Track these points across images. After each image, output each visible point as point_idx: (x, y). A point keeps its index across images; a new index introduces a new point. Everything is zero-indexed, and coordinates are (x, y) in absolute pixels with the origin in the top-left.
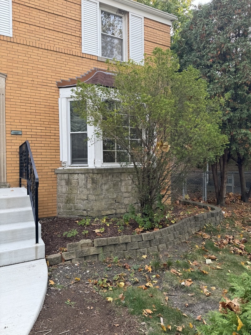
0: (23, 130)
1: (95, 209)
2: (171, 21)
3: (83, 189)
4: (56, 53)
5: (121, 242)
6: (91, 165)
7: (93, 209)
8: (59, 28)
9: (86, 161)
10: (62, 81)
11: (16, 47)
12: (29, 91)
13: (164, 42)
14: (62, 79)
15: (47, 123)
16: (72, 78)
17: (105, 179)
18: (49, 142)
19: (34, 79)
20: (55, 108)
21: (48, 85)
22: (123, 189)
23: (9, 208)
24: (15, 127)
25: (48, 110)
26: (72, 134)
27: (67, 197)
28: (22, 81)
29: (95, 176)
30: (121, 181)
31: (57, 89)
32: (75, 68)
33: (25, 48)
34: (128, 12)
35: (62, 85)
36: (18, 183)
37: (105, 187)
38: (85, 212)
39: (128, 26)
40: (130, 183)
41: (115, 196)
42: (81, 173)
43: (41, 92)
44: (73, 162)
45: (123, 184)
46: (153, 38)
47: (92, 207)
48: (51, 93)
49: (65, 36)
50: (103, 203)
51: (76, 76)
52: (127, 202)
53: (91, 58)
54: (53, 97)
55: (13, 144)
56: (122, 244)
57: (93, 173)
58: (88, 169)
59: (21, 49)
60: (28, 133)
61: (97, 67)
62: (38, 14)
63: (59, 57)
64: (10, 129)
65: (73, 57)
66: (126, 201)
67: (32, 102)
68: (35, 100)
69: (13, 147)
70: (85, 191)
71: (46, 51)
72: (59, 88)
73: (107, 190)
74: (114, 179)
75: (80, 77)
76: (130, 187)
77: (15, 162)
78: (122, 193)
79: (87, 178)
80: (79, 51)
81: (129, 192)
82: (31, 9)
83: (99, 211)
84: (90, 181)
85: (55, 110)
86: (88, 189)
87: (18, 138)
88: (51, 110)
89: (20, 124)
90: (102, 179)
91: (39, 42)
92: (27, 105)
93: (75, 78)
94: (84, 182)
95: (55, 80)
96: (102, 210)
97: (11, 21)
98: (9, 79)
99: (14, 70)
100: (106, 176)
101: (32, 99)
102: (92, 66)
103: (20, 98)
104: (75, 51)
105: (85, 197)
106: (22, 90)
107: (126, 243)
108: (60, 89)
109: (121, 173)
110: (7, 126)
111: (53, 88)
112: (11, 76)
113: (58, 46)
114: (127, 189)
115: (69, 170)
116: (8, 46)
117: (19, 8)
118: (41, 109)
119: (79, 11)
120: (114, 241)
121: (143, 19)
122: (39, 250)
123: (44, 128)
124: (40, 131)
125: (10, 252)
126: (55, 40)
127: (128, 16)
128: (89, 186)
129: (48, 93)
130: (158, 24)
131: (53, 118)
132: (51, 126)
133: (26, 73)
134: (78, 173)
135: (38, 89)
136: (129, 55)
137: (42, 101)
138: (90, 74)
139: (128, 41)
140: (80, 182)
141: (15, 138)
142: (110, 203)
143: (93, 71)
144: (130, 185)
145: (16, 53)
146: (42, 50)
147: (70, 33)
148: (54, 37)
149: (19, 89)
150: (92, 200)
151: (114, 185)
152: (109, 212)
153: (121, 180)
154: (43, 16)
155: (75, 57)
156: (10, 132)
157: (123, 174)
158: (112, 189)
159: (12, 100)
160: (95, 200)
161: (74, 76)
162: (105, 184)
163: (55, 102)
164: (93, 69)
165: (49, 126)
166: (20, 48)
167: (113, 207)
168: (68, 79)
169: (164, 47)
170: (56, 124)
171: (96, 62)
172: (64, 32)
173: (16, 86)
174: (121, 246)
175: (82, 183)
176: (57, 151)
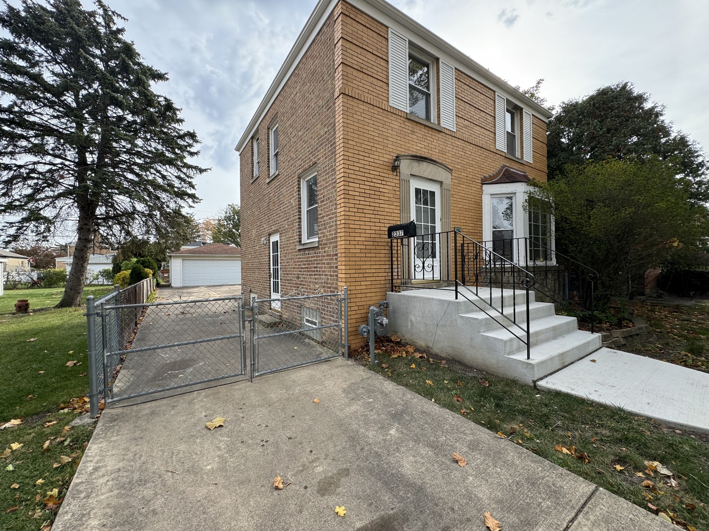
0: (462, 227)
2: (548, 118)
8: (482, 123)
10: (484, 177)
11: (457, 142)
12: (465, 187)
14: (483, 174)
15: (475, 220)
16: (489, 174)
19: (468, 175)
21: (476, 180)
24: (456, 223)
25: (476, 206)
26: (493, 231)
28: (461, 176)
31: (480, 185)
32: (492, 164)
33: (463, 144)
34: (522, 109)
35: (486, 181)
39: (521, 122)
43: (472, 188)
46: (537, 136)
48: (478, 190)
49: (486, 132)
53: (501, 154)
54: (478, 193)
58: (518, 267)
59: (461, 144)
60: (464, 230)
61: (504, 163)
62: (470, 109)
63: (483, 152)
64: (453, 226)
65: (491, 153)
67: (467, 199)
68: (469, 196)
71: (475, 147)
72: (483, 184)
75: (495, 173)
80: (495, 147)
82: (466, 104)
85: (480, 206)
89: (459, 221)
91: (471, 138)
92: (464, 201)
93: (492, 175)
95: (479, 176)
97: (455, 116)
98: (453, 174)
99: (455, 166)
101: (466, 196)
102: (502, 162)
103: (460, 194)
104: (492, 147)
106: (461, 185)
108: (484, 186)
110: (452, 223)
112: (455, 172)
113: (481, 142)
116: (453, 141)
117: (459, 103)
118: (472, 205)
119: (494, 107)
121: (531, 116)
123: (474, 225)
124: (471, 228)
126: (480, 136)
127: (522, 113)
129: (476, 189)
130: (539, 120)
131: (479, 215)
132: (478, 223)
133: (463, 168)
135: (471, 185)
136: (522, 151)
137: (472, 197)
138: (500, 170)
139: (521, 137)
143: (503, 167)
145: (457, 148)
146: (472, 146)
147: (488, 129)
148: (480, 133)
149: (458, 185)
154: (472, 111)
155: (493, 154)
156: (453, 229)
159: (455, 196)
161: (492, 172)
163: (480, 198)
164: (502, 165)
165: (476, 223)
168: (487, 175)
169: (542, 144)
170: (480, 220)
171: (503, 158)
172: (485, 127)
173: (457, 182)
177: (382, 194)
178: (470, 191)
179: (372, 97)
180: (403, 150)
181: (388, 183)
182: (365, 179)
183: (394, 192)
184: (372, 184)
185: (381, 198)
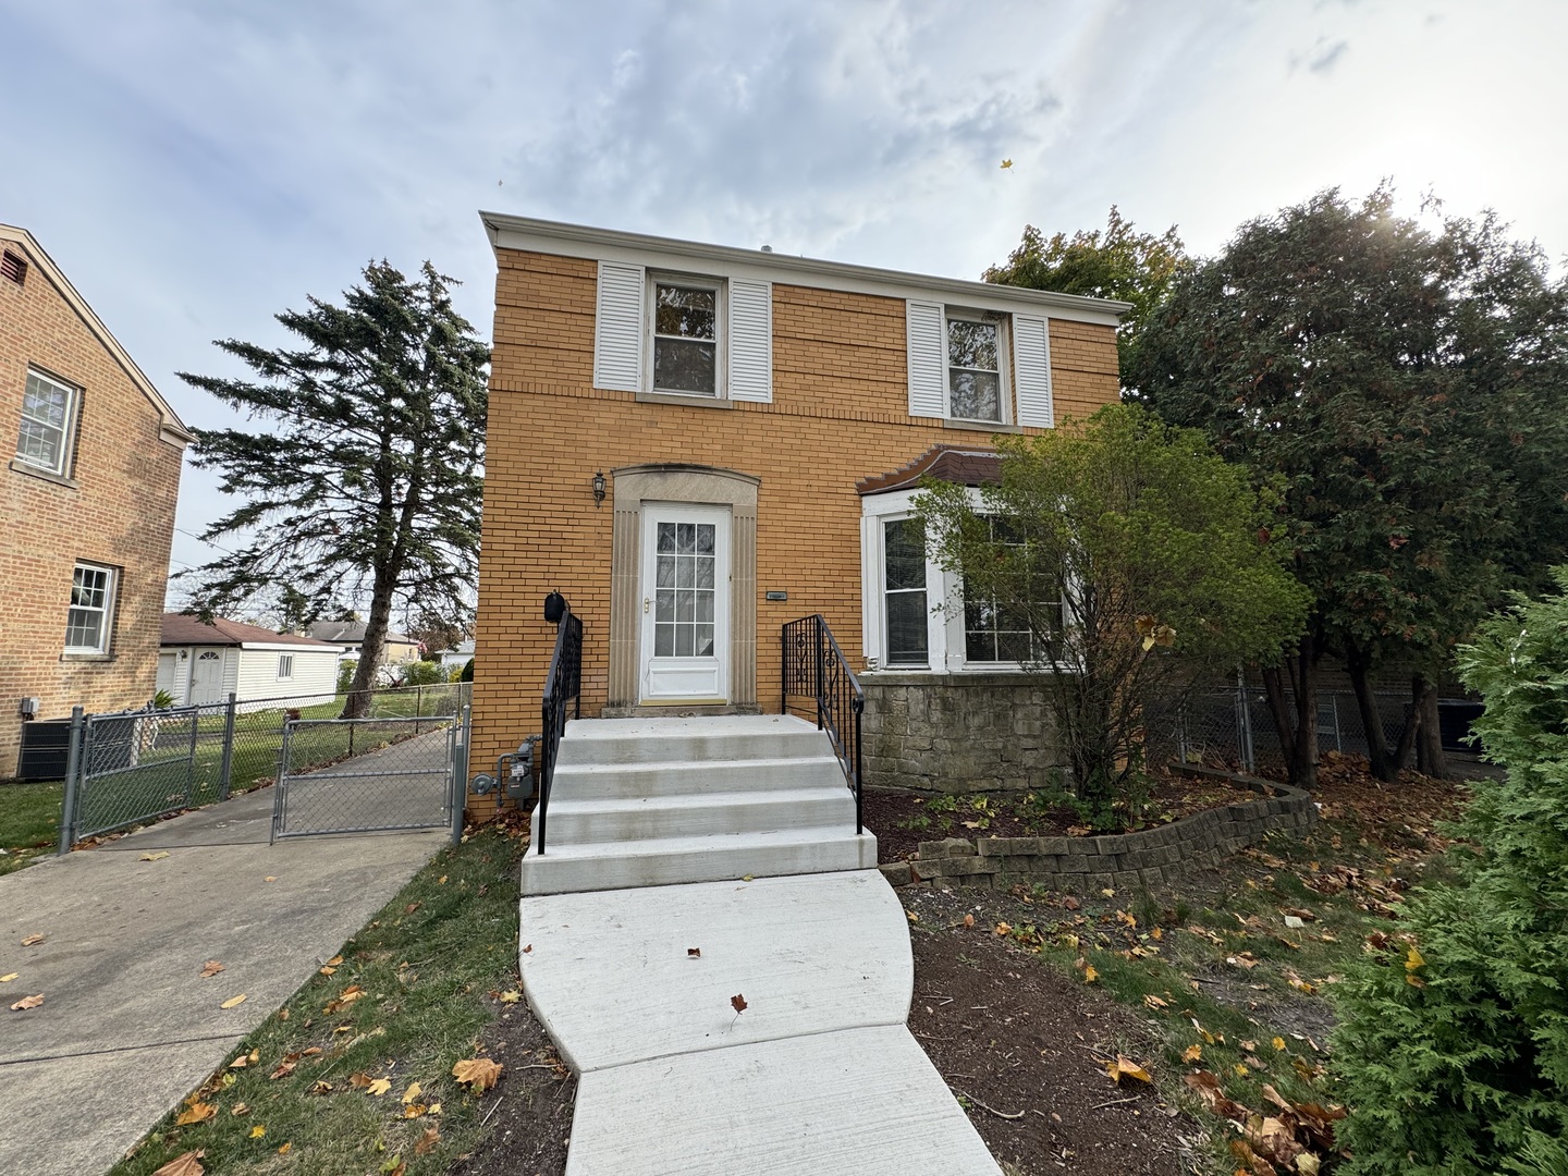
0: (789, 590)
1: (952, 773)
2: (1118, 315)
3: (921, 724)
4: (854, 423)
5: (1045, 851)
6: (937, 665)
7: (946, 775)
8: (862, 371)
9: (924, 658)
10: (868, 479)
11: (778, 421)
12: (802, 507)
13: (1102, 365)
14: (868, 475)
15: (837, 573)
16: (887, 471)
17: (974, 700)
18: (841, 615)
19: (812, 483)
20: (853, 538)
21: (840, 491)
22: (1020, 729)
23: (786, 756)
24: (774, 583)
25: (839, 544)
26: (888, 596)
27: (881, 741)
28: (790, 488)
29: (949, 694)
30: (1014, 706)
31: (857, 498)
32: (895, 449)
33: (796, 422)
34: (1010, 315)
35: (869, 488)
36: (778, 705)
37: (975, 722)
38: (926, 780)
39: (1011, 343)
40: (1038, 715)
41: (1000, 745)
42: (915, 686)
43: (826, 508)
44: (892, 658)
45: (1019, 715)
46: (1072, 362)
47: (943, 768)
48: (845, 509)
49: (873, 387)
50: (971, 761)
51: (897, 466)
52: (1031, 763)
53: (928, 424)
54: (848, 515)
55: (770, 621)
56: (1047, 856)
57: (946, 687)
58: (931, 677)
59: (789, 424)
60: (798, 596)
61: (941, 442)
62: (821, 350)
63: (862, 430)
64: (764, 590)
65: (890, 426)
66: (1029, 759)
67: (807, 530)
68: (813, 525)
69: (770, 627)
70: (926, 730)
71: (836, 422)
72: (862, 495)
73: (980, 728)
74: (995, 702)
75: (906, 468)
76: (1038, 723)
77: (773, 659)
78: (1018, 737)
79: (929, 697)
80: (903, 413)
81: (1035, 737)
82: (805, 342)
83: (961, 780)
84: (936, 704)
85: (852, 543)
86: (933, 725)
87: (779, 608)
88: (844, 544)
89: (783, 577)
90: (967, 700)
91: (822, 406)
92: (798, 536)
93: (896, 472)
94: (921, 706)
95: (853, 480)
96: (969, 779)
97: (770, 373)
98: (764, 486)
99: (773, 469)
100: (977, 695)
101: (807, 525)
102: (933, 441)
103: (785, 523)
104: (895, 414)
105: (926, 744)
106: (789, 506)
107: (1058, 857)
108: (864, 499)
109: (1013, 688)
110: (760, 583)
111: (848, 497)
112: (768, 480)
113: (859, 409)
114: (1029, 729)
115: (885, 677)
116: (763, 422)
117: (784, 346)
118: (825, 543)
119: (902, 331)
120: (1028, 847)
121: (1046, 323)
122: (865, 847)
123: (831, 585)
124: (822, 590)
125: (813, 847)
127: (1010, 323)
128: (936, 716)
129: (839, 509)
130: (1083, 327)
131: (849, 561)
132: (845, 579)
133: (796, 470)
134: (908, 686)
135: (820, 501)
136: (1015, 406)
137: (826, 525)
138: (927, 459)
139: (1013, 376)
140: (912, 706)
141: (773, 608)
142: (987, 761)
143: (934, 453)
144: (1037, 719)
145: (779, 434)
146: (827, 421)
147: (883, 379)
148: (852, 392)
149: (783, 505)
150: (945, 752)
151: (997, 717)
152: (985, 785)
153: (1014, 704)
154: (829, 353)
155: (895, 427)
156: (764, 596)
157: (1018, 690)
158: (991, 727)
159: (769, 529)
160: (952, 752)
161: (893, 467)
162: (975, 713)
163: (852, 527)
164: (934, 447)
165: (840, 579)
166: (785, 423)
167: (995, 772)
168: (880, 476)
169: (1101, 377)
170: (855, 573)
171: (941, 431)
172: (871, 377)
173: (777, 499)
174: (1046, 862)
175: (917, 709)
176: (856, 634)
177: (570, 542)
178: (817, 513)
179: (555, 382)
180: (626, 459)
181: (582, 522)
182: (531, 520)
183: (598, 537)
184: (547, 528)
185: (564, 549)
